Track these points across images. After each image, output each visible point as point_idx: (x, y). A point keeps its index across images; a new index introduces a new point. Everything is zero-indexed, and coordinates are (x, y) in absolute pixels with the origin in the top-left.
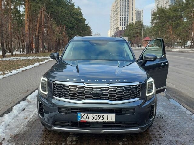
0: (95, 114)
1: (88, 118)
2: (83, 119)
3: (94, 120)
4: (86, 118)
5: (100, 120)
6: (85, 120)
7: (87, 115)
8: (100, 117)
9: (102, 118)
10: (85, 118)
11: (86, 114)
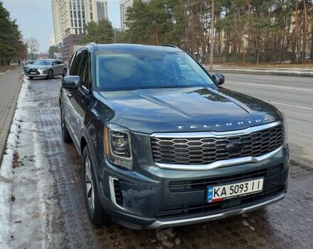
0: (235, 185)
1: (225, 193)
2: (217, 197)
3: (234, 194)
4: (222, 193)
5: (243, 192)
6: (220, 197)
7: (224, 189)
8: (242, 188)
9: (245, 189)
10: (220, 194)
11: (222, 187)
